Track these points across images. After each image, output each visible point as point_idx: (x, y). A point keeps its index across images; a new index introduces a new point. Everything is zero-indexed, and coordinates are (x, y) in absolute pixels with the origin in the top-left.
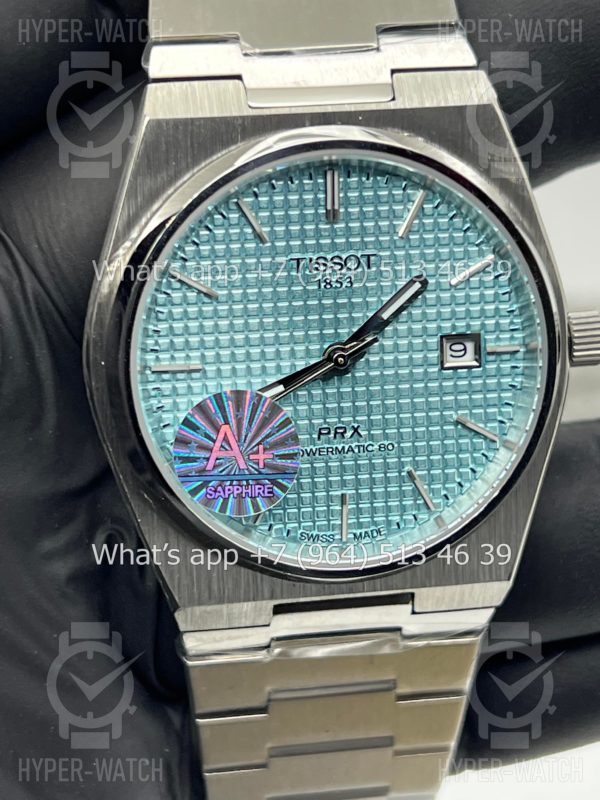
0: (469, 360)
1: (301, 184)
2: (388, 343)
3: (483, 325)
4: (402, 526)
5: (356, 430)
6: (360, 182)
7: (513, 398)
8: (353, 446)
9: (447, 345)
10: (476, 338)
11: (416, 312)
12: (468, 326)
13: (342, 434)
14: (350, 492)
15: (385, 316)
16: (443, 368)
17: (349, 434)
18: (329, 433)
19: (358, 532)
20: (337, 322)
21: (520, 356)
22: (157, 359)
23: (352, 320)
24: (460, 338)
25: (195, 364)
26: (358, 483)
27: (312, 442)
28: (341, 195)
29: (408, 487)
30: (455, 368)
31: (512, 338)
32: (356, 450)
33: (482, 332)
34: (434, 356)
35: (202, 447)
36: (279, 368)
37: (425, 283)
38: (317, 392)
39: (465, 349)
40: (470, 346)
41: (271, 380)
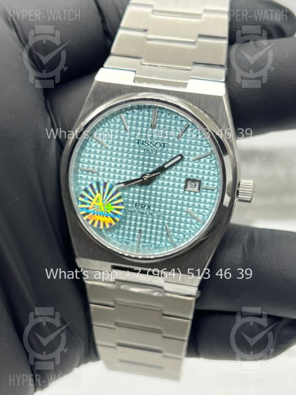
0: (196, 189)
1: (144, 113)
2: (166, 177)
3: (203, 178)
4: (160, 246)
5: (149, 207)
6: (166, 116)
7: (209, 207)
8: (147, 212)
9: (189, 182)
10: (200, 182)
11: (179, 168)
12: (197, 177)
13: (144, 207)
14: (143, 229)
15: (166, 166)
16: (185, 191)
17: (146, 207)
18: (139, 205)
19: (143, 244)
20: (148, 166)
21: (215, 192)
22: (83, 166)
23: (154, 166)
24: (194, 181)
25: (96, 170)
26: (146, 227)
27: (132, 207)
28: (158, 119)
29: (165, 233)
30: (190, 192)
31: (213, 185)
32: (148, 214)
33: (202, 180)
34: (183, 185)
35: (89, 200)
36: (125, 178)
37: (182, 157)
38: (137, 190)
39: (196, 185)
40: (197, 184)
41: (121, 181)
